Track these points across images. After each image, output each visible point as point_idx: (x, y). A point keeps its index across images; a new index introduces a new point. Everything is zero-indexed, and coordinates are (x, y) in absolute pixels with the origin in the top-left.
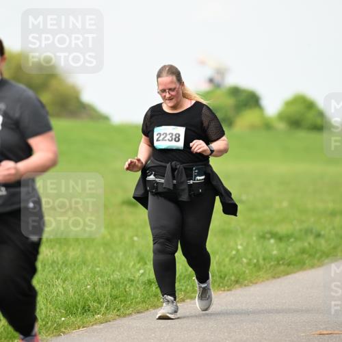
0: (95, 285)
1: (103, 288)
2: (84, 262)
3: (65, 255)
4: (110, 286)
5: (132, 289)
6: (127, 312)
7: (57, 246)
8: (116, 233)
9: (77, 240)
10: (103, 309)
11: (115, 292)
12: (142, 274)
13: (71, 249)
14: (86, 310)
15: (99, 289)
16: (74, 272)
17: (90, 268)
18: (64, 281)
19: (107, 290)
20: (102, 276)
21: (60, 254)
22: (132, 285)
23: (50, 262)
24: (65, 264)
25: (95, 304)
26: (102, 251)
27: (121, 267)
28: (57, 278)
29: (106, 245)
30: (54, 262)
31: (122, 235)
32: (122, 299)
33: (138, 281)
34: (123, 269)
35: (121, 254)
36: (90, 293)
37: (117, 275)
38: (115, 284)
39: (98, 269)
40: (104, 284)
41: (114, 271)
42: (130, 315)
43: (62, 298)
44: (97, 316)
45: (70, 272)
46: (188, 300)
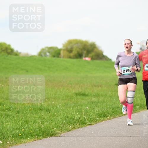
0: (107, 109)
1: (109, 109)
2: (104, 102)
3: (98, 100)
4: (112, 109)
5: (118, 110)
6: (117, 116)
7: (96, 97)
8: (113, 93)
9: (102, 95)
10: (110, 116)
11: (113, 111)
12: (121, 105)
13: (100, 98)
14: (105, 116)
15: (108, 110)
16: (101, 105)
17: (106, 104)
18: (98, 107)
19: (111, 110)
20: (109, 106)
21: (97, 99)
22: (118, 109)
23: (94, 101)
24: (98, 102)
25: (107, 114)
26: (109, 99)
27: (115, 103)
28: (96, 107)
29: (111, 97)
30: (95, 102)
31: (115, 94)
32: (115, 113)
33: (120, 107)
34: (115, 104)
35: (115, 99)
36: (106, 111)
37: (114, 106)
38: (113, 108)
39: (108, 104)
40: (110, 108)
41: (113, 104)
42: (117, 117)
43: (97, 112)
44: (108, 118)
45: (100, 105)
46: (134, 113)
